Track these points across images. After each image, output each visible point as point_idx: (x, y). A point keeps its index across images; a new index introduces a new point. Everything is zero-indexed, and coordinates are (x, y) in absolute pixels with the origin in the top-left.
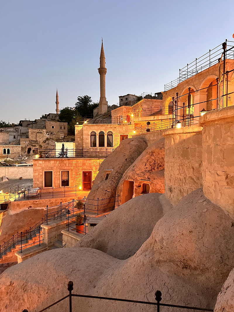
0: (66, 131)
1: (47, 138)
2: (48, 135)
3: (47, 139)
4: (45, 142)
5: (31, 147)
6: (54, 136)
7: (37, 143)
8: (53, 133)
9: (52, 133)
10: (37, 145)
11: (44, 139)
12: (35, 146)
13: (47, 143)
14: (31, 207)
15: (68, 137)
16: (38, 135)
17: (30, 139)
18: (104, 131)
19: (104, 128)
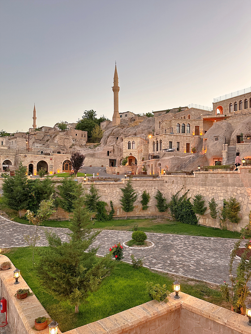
0: (86, 139)
2: (73, 141)
3: (73, 145)
4: (71, 147)
5: (61, 151)
6: (77, 142)
7: (66, 148)
9: (76, 140)
11: (71, 144)
12: (64, 150)
13: (73, 148)
14: (175, 156)
15: (89, 144)
16: (66, 140)
17: (59, 144)
18: (185, 123)
19: (185, 121)
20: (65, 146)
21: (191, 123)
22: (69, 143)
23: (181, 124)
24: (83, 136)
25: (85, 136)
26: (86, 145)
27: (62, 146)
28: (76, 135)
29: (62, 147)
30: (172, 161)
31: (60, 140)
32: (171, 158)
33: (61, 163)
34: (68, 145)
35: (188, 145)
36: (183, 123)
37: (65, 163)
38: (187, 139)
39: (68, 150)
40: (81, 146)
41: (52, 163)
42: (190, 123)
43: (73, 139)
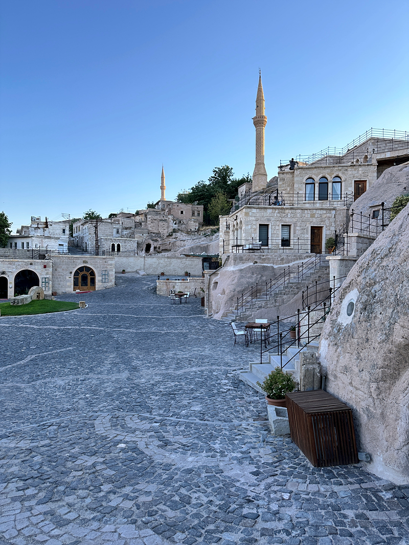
0: (201, 219)
1: (174, 229)
2: (175, 224)
3: (174, 231)
4: (170, 235)
5: (151, 242)
6: (183, 226)
7: (160, 237)
8: (182, 222)
9: (180, 222)
10: (159, 239)
11: (170, 230)
12: (156, 241)
13: (174, 236)
14: (256, 262)
15: (204, 228)
16: (161, 223)
17: (149, 230)
18: (327, 176)
19: (328, 171)
20: (159, 233)
21: (343, 173)
22: (168, 227)
23: (317, 179)
24: (196, 214)
25: (199, 214)
26: (198, 230)
27: (154, 233)
28: (182, 212)
29: (153, 235)
30: (242, 277)
31: (152, 222)
32: (241, 270)
33: (71, 273)
34: (165, 232)
35: (316, 232)
36: (321, 176)
37: (81, 274)
38: (313, 216)
39: (166, 240)
40: (189, 233)
41: (47, 274)
42: (340, 175)
43: (174, 220)
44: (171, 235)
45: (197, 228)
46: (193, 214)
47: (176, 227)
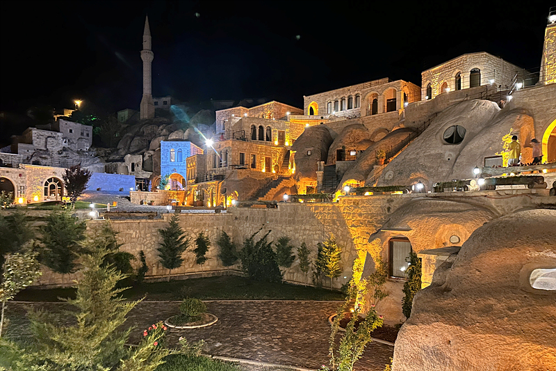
0: (90, 139)
1: (64, 147)
2: (65, 142)
4: (60, 153)
5: (39, 160)
6: (73, 145)
7: (49, 155)
8: (71, 141)
11: (59, 148)
12: (45, 158)
13: (63, 155)
15: (96, 149)
17: (35, 147)
18: (263, 125)
19: (264, 122)
20: (47, 150)
21: (272, 125)
22: (57, 145)
23: (258, 126)
24: (85, 134)
25: (88, 135)
26: (89, 150)
27: (41, 150)
28: (71, 131)
30: (244, 185)
31: (38, 138)
33: (42, 182)
34: (55, 150)
35: (268, 160)
37: (49, 185)
38: (266, 150)
40: (80, 152)
41: (23, 182)
43: (63, 138)
44: (62, 153)
45: (88, 148)
46: (82, 134)
47: (66, 145)
